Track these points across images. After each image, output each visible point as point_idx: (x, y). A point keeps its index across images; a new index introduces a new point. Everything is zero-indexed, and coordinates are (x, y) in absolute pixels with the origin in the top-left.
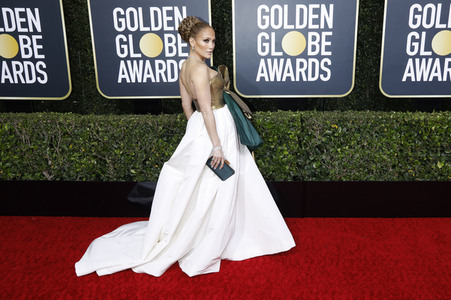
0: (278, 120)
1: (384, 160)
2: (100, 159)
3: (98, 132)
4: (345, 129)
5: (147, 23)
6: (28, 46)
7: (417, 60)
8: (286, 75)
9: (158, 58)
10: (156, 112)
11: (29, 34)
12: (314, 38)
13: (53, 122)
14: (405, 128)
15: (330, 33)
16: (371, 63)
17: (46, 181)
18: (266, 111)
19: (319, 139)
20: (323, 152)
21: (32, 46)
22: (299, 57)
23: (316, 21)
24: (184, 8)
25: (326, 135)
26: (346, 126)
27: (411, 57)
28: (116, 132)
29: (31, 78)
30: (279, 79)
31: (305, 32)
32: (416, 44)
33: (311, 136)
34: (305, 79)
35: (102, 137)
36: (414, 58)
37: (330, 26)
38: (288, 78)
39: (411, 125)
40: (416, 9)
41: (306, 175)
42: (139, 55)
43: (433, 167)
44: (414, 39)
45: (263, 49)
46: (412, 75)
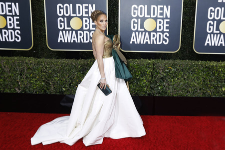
0: (141, 64)
1: (196, 86)
2: (47, 82)
3: (46, 68)
4: (175, 69)
5: (74, 12)
6: (11, 22)
7: (212, 35)
8: (145, 40)
9: (79, 30)
10: (77, 58)
11: (13, 16)
12: (160, 23)
13: (23, 62)
14: (206, 69)
15: (169, 20)
16: (189, 35)
17: (17, 93)
18: (135, 59)
19: (162, 74)
20: (164, 81)
21: (13, 22)
22: (152, 31)
23: (161, 14)
24: (94, 5)
25: (166, 72)
26: (176, 68)
27: (209, 33)
28: (56, 68)
29: (12, 39)
30: (142, 43)
31: (156, 19)
32: (211, 27)
33: (158, 73)
34: (155, 43)
35: (48, 71)
36: (210, 34)
37: (169, 16)
38: (147, 42)
39: (209, 68)
40: (211, 10)
41: (155, 92)
42: (70, 28)
43: (220, 90)
44: (210, 25)
45: (134, 27)
46: (210, 42)
